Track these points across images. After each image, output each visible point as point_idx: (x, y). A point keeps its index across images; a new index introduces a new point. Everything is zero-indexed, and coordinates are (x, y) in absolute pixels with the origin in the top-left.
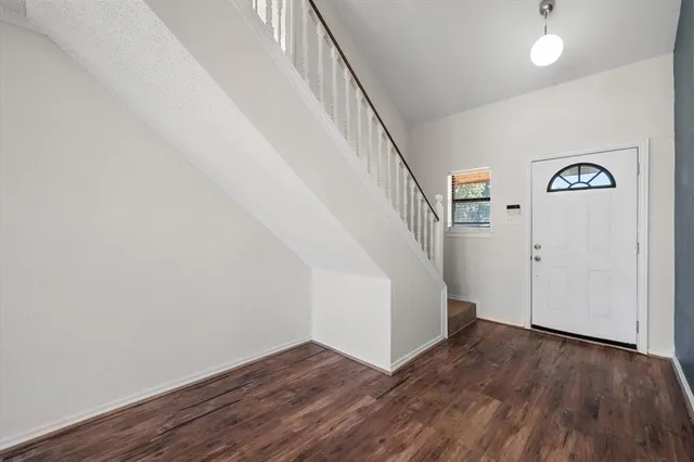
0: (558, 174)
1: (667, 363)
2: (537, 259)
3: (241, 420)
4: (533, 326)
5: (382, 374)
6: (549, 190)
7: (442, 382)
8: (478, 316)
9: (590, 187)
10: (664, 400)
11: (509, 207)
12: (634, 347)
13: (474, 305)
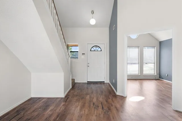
0: (92, 47)
1: (109, 83)
2: (88, 66)
3: (31, 118)
4: (88, 82)
5: (62, 98)
6: (91, 51)
7: (76, 96)
8: (75, 82)
9: (98, 51)
10: (109, 88)
11: (82, 54)
12: (104, 82)
13: (74, 79)
